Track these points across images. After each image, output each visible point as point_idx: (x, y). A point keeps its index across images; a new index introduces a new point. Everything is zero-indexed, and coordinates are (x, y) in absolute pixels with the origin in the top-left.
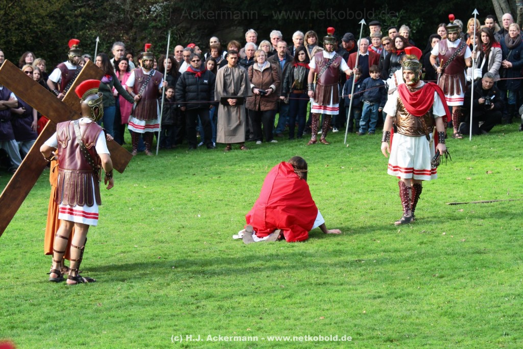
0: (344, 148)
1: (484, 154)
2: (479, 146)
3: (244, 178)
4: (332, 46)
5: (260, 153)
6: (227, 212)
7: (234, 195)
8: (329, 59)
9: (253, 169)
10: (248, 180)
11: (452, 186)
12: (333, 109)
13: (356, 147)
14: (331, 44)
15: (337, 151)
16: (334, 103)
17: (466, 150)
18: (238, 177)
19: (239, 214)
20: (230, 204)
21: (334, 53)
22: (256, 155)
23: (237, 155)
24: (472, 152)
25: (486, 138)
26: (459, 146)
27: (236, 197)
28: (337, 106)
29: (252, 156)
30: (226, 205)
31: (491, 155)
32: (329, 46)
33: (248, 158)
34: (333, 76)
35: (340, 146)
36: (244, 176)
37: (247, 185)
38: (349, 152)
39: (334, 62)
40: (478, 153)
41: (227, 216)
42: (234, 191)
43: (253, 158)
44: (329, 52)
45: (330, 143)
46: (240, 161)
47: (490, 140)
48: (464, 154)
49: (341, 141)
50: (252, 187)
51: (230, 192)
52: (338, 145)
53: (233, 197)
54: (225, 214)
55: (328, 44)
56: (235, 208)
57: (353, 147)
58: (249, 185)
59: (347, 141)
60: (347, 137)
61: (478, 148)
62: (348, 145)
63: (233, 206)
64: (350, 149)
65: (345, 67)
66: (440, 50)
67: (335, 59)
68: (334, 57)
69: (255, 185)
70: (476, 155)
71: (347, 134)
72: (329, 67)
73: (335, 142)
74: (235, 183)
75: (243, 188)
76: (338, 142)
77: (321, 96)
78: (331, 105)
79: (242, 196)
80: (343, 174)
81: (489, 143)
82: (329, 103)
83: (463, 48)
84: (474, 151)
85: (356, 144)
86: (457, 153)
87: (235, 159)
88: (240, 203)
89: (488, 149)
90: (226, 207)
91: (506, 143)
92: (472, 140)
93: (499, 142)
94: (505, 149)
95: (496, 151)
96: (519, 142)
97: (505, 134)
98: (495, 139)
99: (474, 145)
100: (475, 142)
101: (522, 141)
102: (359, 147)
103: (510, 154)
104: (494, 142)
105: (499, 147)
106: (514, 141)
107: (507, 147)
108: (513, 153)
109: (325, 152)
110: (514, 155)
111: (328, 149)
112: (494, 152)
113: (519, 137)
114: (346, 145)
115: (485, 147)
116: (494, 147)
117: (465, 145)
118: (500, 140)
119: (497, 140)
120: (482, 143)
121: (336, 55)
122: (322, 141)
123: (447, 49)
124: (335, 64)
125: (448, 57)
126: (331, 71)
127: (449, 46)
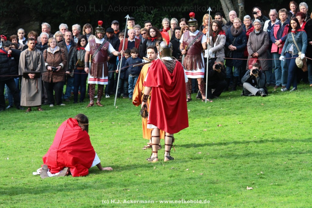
0: (114, 109)
1: (216, 112)
2: (212, 107)
3: (41, 131)
4: (102, 34)
5: (53, 113)
7: (34, 143)
8: (100, 44)
9: (48, 124)
10: (44, 133)
11: (193, 136)
12: (105, 81)
13: (123, 109)
14: (101, 33)
15: (109, 111)
16: (105, 76)
17: (203, 110)
18: (36, 130)
19: (37, 157)
20: (31, 150)
21: (103, 39)
22: (49, 115)
24: (207, 111)
25: (217, 101)
26: (198, 107)
27: (35, 145)
28: (107, 78)
29: (47, 115)
30: (28, 151)
31: (221, 113)
32: (100, 34)
33: (44, 117)
34: (103, 56)
35: (111, 108)
37: (43, 136)
38: (118, 112)
39: (103, 46)
40: (211, 112)
42: (33, 140)
44: (100, 39)
45: (104, 106)
46: (38, 119)
47: (220, 102)
48: (201, 113)
49: (112, 104)
50: (47, 137)
51: (30, 141)
52: (109, 107)
53: (33, 145)
54: (28, 157)
55: (99, 33)
56: (35, 153)
57: (121, 108)
58: (45, 136)
59: (116, 104)
60: (116, 101)
61: (212, 108)
62: (117, 107)
63: (33, 152)
64: (118, 110)
66: (184, 38)
67: (105, 44)
68: (103, 43)
69: (49, 136)
70: (210, 113)
71: (116, 99)
73: (107, 105)
74: (34, 135)
75: (40, 138)
76: (110, 105)
77: (96, 71)
78: (103, 78)
79: (40, 144)
80: (113, 127)
81: (220, 104)
82: (101, 76)
83: (200, 36)
84: (209, 110)
85: (123, 106)
86: (196, 112)
87: (34, 117)
88: (38, 149)
89: (219, 109)
91: (232, 104)
92: (207, 102)
93: (226, 104)
94: (231, 109)
95: (225, 111)
96: (241, 104)
97: (231, 98)
98: (223, 101)
99: (208, 106)
100: (210, 104)
101: (243, 103)
102: (125, 108)
103: (235, 112)
104: (223, 104)
105: (227, 107)
106: (237, 103)
107: (232, 107)
108: (237, 112)
109: (100, 112)
110: (238, 113)
111: (102, 110)
112: (223, 111)
113: (241, 100)
114: (116, 107)
115: (217, 108)
116: (223, 107)
117: (202, 106)
118: (227, 103)
119: (225, 103)
120: (214, 104)
121: (105, 41)
122: (98, 104)
123: (189, 37)
124: (105, 48)
125: (189, 42)
126: (102, 53)
127: (190, 35)
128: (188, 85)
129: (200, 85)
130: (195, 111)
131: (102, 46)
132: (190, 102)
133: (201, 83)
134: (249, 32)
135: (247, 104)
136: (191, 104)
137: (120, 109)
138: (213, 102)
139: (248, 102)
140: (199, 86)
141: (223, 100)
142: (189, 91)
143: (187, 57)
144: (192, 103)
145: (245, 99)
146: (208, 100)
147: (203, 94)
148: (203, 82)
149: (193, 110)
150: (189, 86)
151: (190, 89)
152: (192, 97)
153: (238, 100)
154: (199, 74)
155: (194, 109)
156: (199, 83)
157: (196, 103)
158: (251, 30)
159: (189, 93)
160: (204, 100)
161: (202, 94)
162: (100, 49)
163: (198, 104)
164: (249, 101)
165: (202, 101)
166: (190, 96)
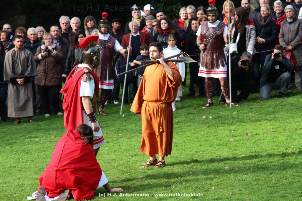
0: (120, 118)
1: (243, 118)
2: (239, 112)
3: (34, 147)
4: (106, 29)
5: (47, 125)
6: (21, 177)
7: (26, 162)
8: (104, 41)
9: (41, 139)
10: (37, 149)
11: (217, 148)
12: (109, 84)
13: (131, 117)
14: (105, 27)
15: (114, 120)
16: (109, 79)
17: (228, 116)
18: (29, 146)
19: (32, 179)
20: (23, 170)
21: (108, 35)
22: (43, 127)
23: (26, 128)
24: (233, 118)
25: (245, 105)
26: (221, 113)
27: (28, 163)
28: (112, 81)
29: (40, 128)
30: (19, 171)
31: (249, 119)
32: (104, 28)
33: (36, 130)
34: (108, 55)
35: (117, 117)
36: (34, 146)
37: (37, 153)
38: (125, 121)
39: (109, 43)
40: (238, 118)
41: (21, 180)
42: (25, 158)
43: (41, 129)
44: (104, 34)
45: (107, 114)
46: (30, 132)
47: (248, 106)
48: (226, 120)
49: (118, 112)
50: (42, 154)
51: (22, 160)
52: (115, 115)
53: (25, 164)
54: (19, 178)
55: (103, 27)
56: (28, 173)
57: (129, 117)
58: (39, 153)
59: (122, 112)
60: (123, 108)
61: (238, 114)
62: (124, 115)
63: (26, 172)
65: (118, 47)
66: (202, 30)
67: (110, 40)
68: (108, 39)
69: (44, 153)
70: (236, 120)
71: (123, 106)
72: (105, 48)
73: (112, 113)
74: (26, 152)
75: (33, 155)
76: (115, 113)
77: (99, 73)
78: (107, 81)
79: (33, 163)
80: (121, 140)
81: (247, 109)
83: (221, 27)
84: (235, 116)
85: (131, 114)
86: (220, 119)
87: (25, 131)
88: (32, 169)
89: (247, 115)
90: (20, 173)
91: (262, 108)
92: (232, 107)
93: (256, 108)
94: (261, 114)
95: (254, 116)
96: (273, 107)
97: (260, 101)
98: (252, 105)
99: (234, 112)
100: (235, 109)
101: (276, 106)
102: (134, 117)
103: (266, 118)
104: (251, 108)
105: (257, 112)
106: (269, 107)
107: (263, 112)
108: (269, 117)
109: (104, 122)
110: (270, 119)
111: (106, 119)
112: (252, 116)
113: (273, 103)
114: (122, 115)
115: (244, 113)
116: (252, 112)
117: (227, 112)
118: (256, 106)
119: (254, 106)
120: (241, 109)
121: (111, 37)
122: (101, 113)
123: (208, 29)
124: (110, 45)
125: (208, 35)
126: (107, 51)
127: (209, 27)
128: (208, 87)
129: (223, 86)
130: (218, 117)
131: (106, 42)
132: (212, 107)
133: (224, 83)
134: (280, 20)
135: (281, 107)
136: (212, 110)
137: (127, 118)
138: (239, 106)
139: (282, 106)
140: (222, 88)
141: (251, 103)
142: (210, 94)
143: (206, 53)
144: (214, 108)
145: (277, 102)
146: (233, 104)
147: (227, 97)
148: (226, 83)
149: (215, 117)
150: (210, 88)
151: (210, 91)
152: (214, 101)
153: (270, 103)
154: (222, 73)
155: (216, 115)
156: (222, 83)
157: (219, 108)
158: (282, 19)
159: (210, 96)
160: (229, 104)
161: (225, 97)
162: (105, 47)
163: (221, 109)
164: (283, 104)
165: (226, 105)
166: (211, 100)
